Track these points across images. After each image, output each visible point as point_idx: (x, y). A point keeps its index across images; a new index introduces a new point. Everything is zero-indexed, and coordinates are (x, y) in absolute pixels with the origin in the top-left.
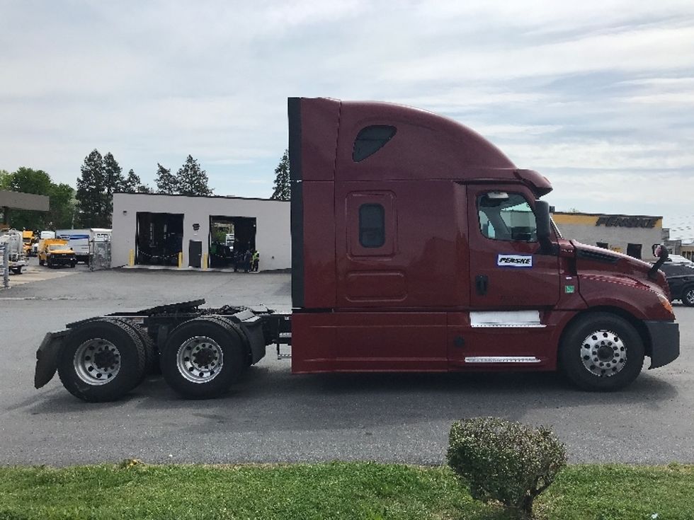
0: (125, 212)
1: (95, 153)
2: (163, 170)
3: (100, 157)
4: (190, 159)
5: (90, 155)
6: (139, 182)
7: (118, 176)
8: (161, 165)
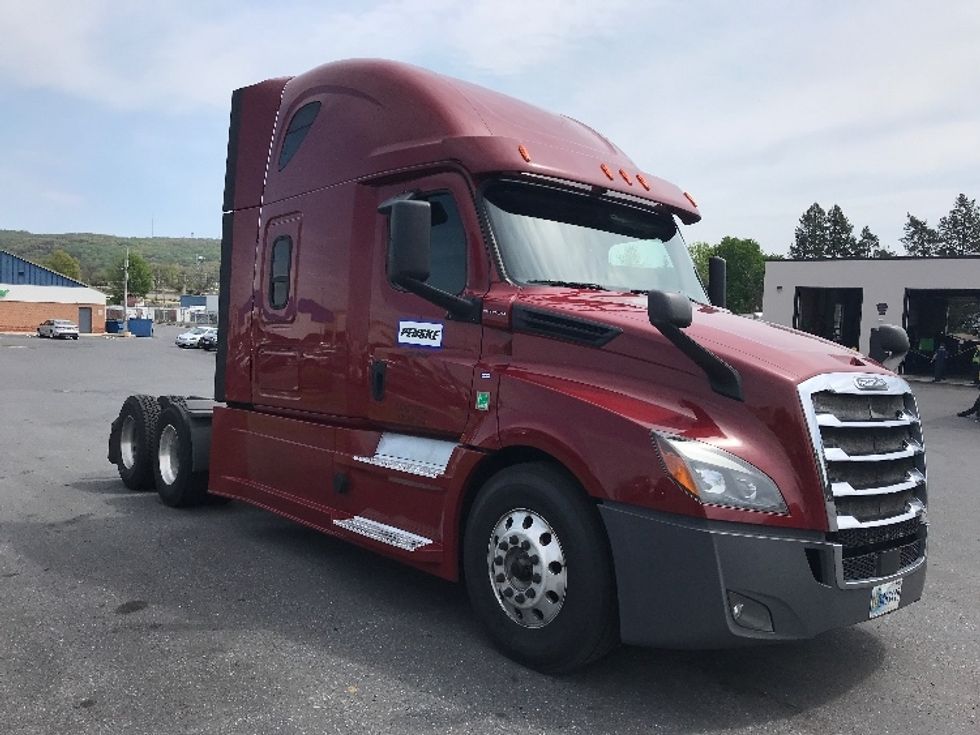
0: (779, 288)
1: (816, 209)
2: (914, 222)
3: (821, 212)
4: (962, 200)
5: (808, 212)
6: (877, 244)
7: (848, 238)
8: (911, 214)
